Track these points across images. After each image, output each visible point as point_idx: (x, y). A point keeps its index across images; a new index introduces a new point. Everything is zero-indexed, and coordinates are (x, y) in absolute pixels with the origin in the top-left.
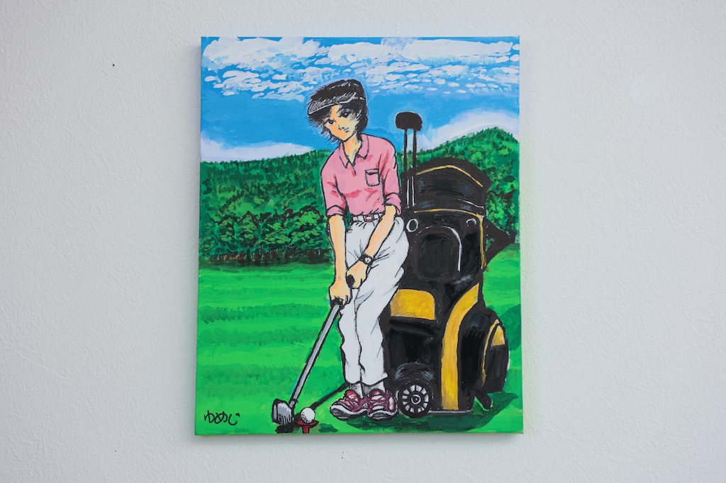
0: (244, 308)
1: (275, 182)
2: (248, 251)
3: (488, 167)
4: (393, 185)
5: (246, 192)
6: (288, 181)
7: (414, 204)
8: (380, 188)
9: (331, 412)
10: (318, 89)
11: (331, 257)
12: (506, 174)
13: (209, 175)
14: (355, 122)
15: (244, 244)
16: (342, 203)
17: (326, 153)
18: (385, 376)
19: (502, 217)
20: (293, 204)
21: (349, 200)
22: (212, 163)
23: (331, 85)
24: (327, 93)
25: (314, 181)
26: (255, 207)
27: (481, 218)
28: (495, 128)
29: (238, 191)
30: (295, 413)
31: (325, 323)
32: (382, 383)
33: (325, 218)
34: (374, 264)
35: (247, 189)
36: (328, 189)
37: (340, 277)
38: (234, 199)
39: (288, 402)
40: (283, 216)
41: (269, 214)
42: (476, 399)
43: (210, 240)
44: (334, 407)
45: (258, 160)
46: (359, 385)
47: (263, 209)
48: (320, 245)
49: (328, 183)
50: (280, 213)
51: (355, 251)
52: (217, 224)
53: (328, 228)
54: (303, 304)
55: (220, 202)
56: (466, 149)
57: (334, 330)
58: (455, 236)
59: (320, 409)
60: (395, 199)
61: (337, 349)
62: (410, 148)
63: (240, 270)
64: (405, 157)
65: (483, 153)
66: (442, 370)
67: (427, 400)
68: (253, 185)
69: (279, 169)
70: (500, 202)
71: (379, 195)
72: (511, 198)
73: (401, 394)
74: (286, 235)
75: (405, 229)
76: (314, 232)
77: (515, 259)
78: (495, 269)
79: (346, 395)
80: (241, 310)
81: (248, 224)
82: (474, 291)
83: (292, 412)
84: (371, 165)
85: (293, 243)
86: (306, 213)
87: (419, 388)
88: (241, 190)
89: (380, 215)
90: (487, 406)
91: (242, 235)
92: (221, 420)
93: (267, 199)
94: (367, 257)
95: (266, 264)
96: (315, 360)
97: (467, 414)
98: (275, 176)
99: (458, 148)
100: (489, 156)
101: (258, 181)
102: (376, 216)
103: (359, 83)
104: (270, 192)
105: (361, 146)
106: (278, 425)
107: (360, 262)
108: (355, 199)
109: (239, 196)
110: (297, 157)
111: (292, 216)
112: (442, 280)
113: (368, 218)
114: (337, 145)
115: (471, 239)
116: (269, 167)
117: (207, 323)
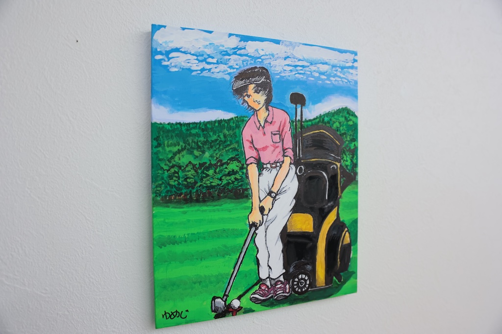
0: (188, 234)
1: (210, 139)
2: (191, 191)
3: (343, 132)
4: (289, 143)
5: (188, 147)
6: (218, 138)
7: (301, 156)
8: (280, 144)
9: (251, 299)
10: (239, 71)
11: (249, 194)
12: (351, 137)
13: (159, 133)
14: (264, 98)
15: (187, 187)
16: (256, 155)
17: (245, 119)
18: (284, 271)
19: (349, 164)
20: (222, 155)
21: (261, 153)
22: (161, 124)
23: (248, 70)
24: (245, 75)
25: (237, 139)
26: (195, 158)
27: (339, 165)
28: (346, 107)
29: (182, 146)
30: (227, 304)
31: (246, 240)
32: (282, 276)
33: (245, 166)
34: (277, 197)
35: (189, 144)
36: (247, 145)
37: (255, 208)
38: (179, 152)
39: (222, 297)
40: (215, 165)
41: (205, 163)
42: (334, 278)
43: (161, 184)
44: (253, 296)
45: (196, 122)
46: (268, 279)
47: (201, 160)
48: (241, 185)
49: (247, 140)
50: (213, 162)
51: (265, 189)
52: (166, 171)
53: (247, 173)
54: (231, 228)
55: (168, 154)
56: (331, 120)
57: (252, 245)
58: (325, 177)
59: (243, 299)
60: (290, 152)
61: (254, 258)
62: (299, 118)
63: (185, 206)
64: (296, 123)
65: (340, 123)
66: (317, 263)
67: (308, 283)
68: (193, 141)
69: (212, 129)
70: (349, 155)
71: (280, 149)
72: (354, 152)
73: (294, 281)
74: (218, 179)
75: (296, 173)
76: (238, 176)
77: (356, 190)
78: (345, 197)
79: (260, 287)
80: (187, 236)
81: (190, 171)
82: (334, 211)
83: (225, 304)
84: (274, 128)
85: (223, 184)
86: (231, 162)
87: (304, 276)
88: (184, 145)
89: (281, 163)
90: (340, 281)
91: (186, 180)
92: (175, 317)
93: (204, 152)
94: (273, 192)
95: (204, 201)
96: (239, 267)
97: (330, 287)
98: (209, 135)
99: (326, 119)
100: (343, 126)
101: (197, 138)
102: (278, 164)
103: (267, 70)
104: (206, 147)
105: (269, 114)
106: (215, 314)
107: (268, 196)
108: (265, 152)
109: (183, 150)
110: (224, 120)
111: (222, 165)
112: (317, 206)
113: (273, 166)
114: (252, 113)
115: (333, 178)
116: (205, 127)
117: (161, 248)
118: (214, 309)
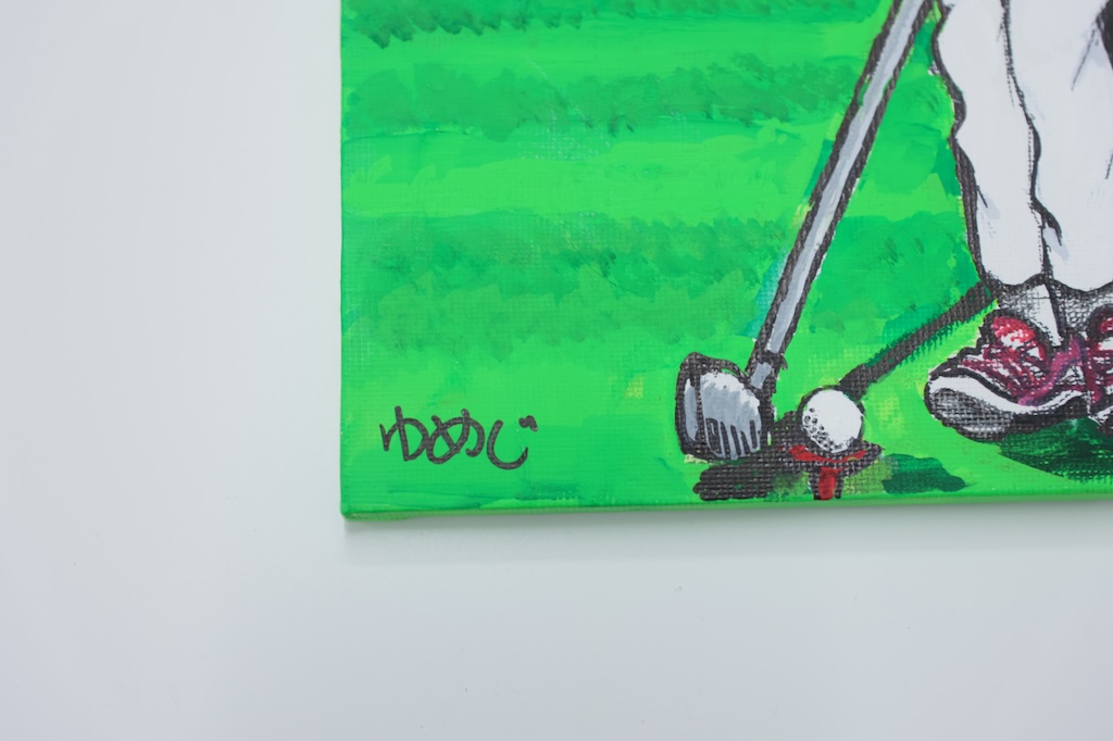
9: (931, 403)
30: (778, 413)
31: (879, 44)
39: (742, 365)
44: (942, 383)
46: (1042, 290)
57: (919, 70)
59: (874, 392)
61: (935, 146)
79: (988, 335)
83: (765, 408)
92: (454, 448)
96: (847, 192)
106: (704, 465)
117: (383, 45)
118: (692, 432)
